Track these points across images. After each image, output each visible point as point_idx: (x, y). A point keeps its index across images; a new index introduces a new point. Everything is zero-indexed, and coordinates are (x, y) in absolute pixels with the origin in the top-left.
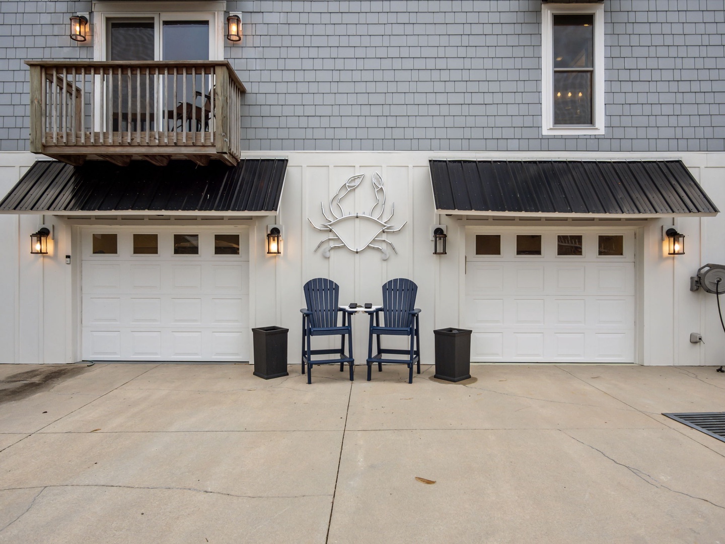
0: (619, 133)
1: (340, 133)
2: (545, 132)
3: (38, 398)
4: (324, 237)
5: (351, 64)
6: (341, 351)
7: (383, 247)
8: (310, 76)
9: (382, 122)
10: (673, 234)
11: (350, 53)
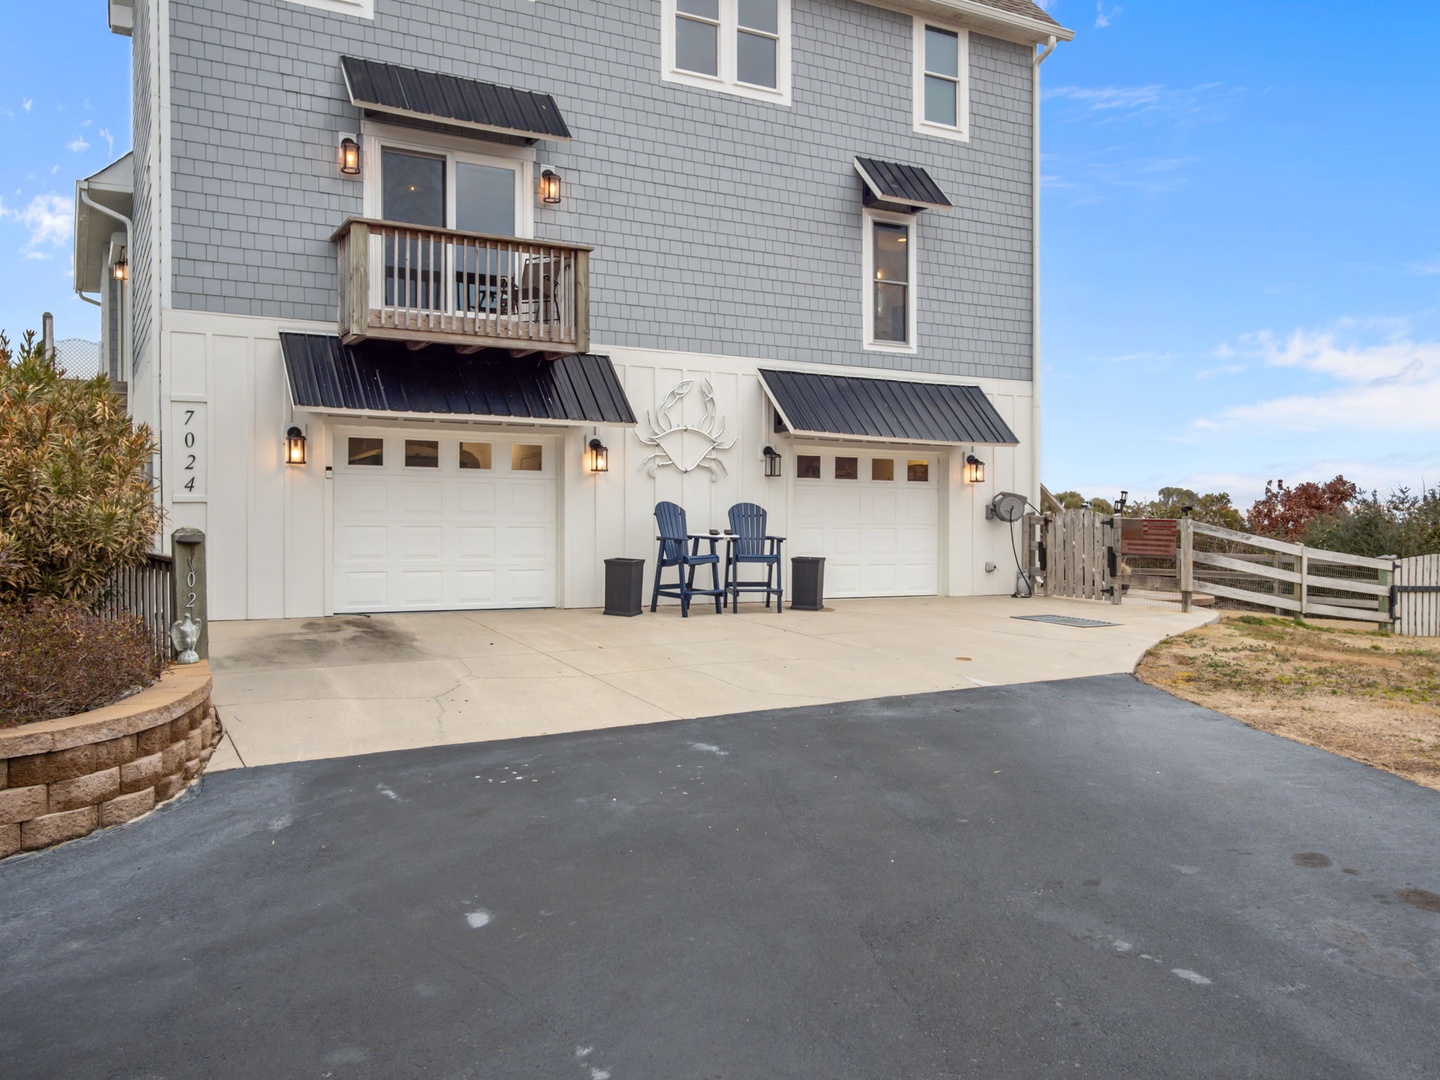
0: (928, 354)
1: (667, 329)
2: (866, 347)
4: (650, 453)
7: (713, 465)
9: (710, 320)
10: (973, 461)
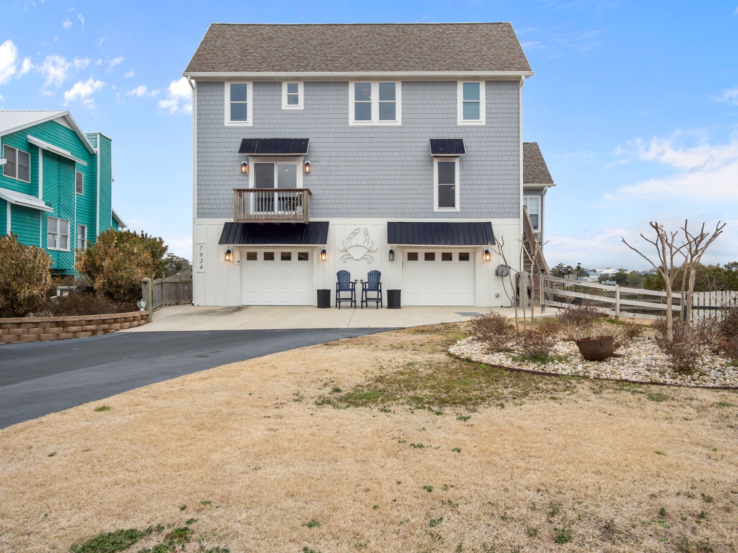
0: (465, 211)
1: (351, 211)
2: (435, 210)
3: (237, 314)
4: (344, 254)
5: (355, 182)
6: (351, 299)
7: (368, 257)
8: (338, 187)
9: (368, 206)
10: (487, 252)
11: (355, 178)
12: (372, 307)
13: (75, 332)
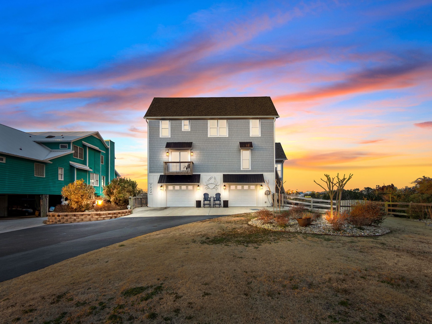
0: (253, 170)
1: (209, 170)
2: (241, 170)
3: (165, 210)
4: (206, 186)
6: (209, 204)
7: (216, 188)
9: (215, 168)
10: (261, 185)
12: (217, 207)
13: (104, 218)
